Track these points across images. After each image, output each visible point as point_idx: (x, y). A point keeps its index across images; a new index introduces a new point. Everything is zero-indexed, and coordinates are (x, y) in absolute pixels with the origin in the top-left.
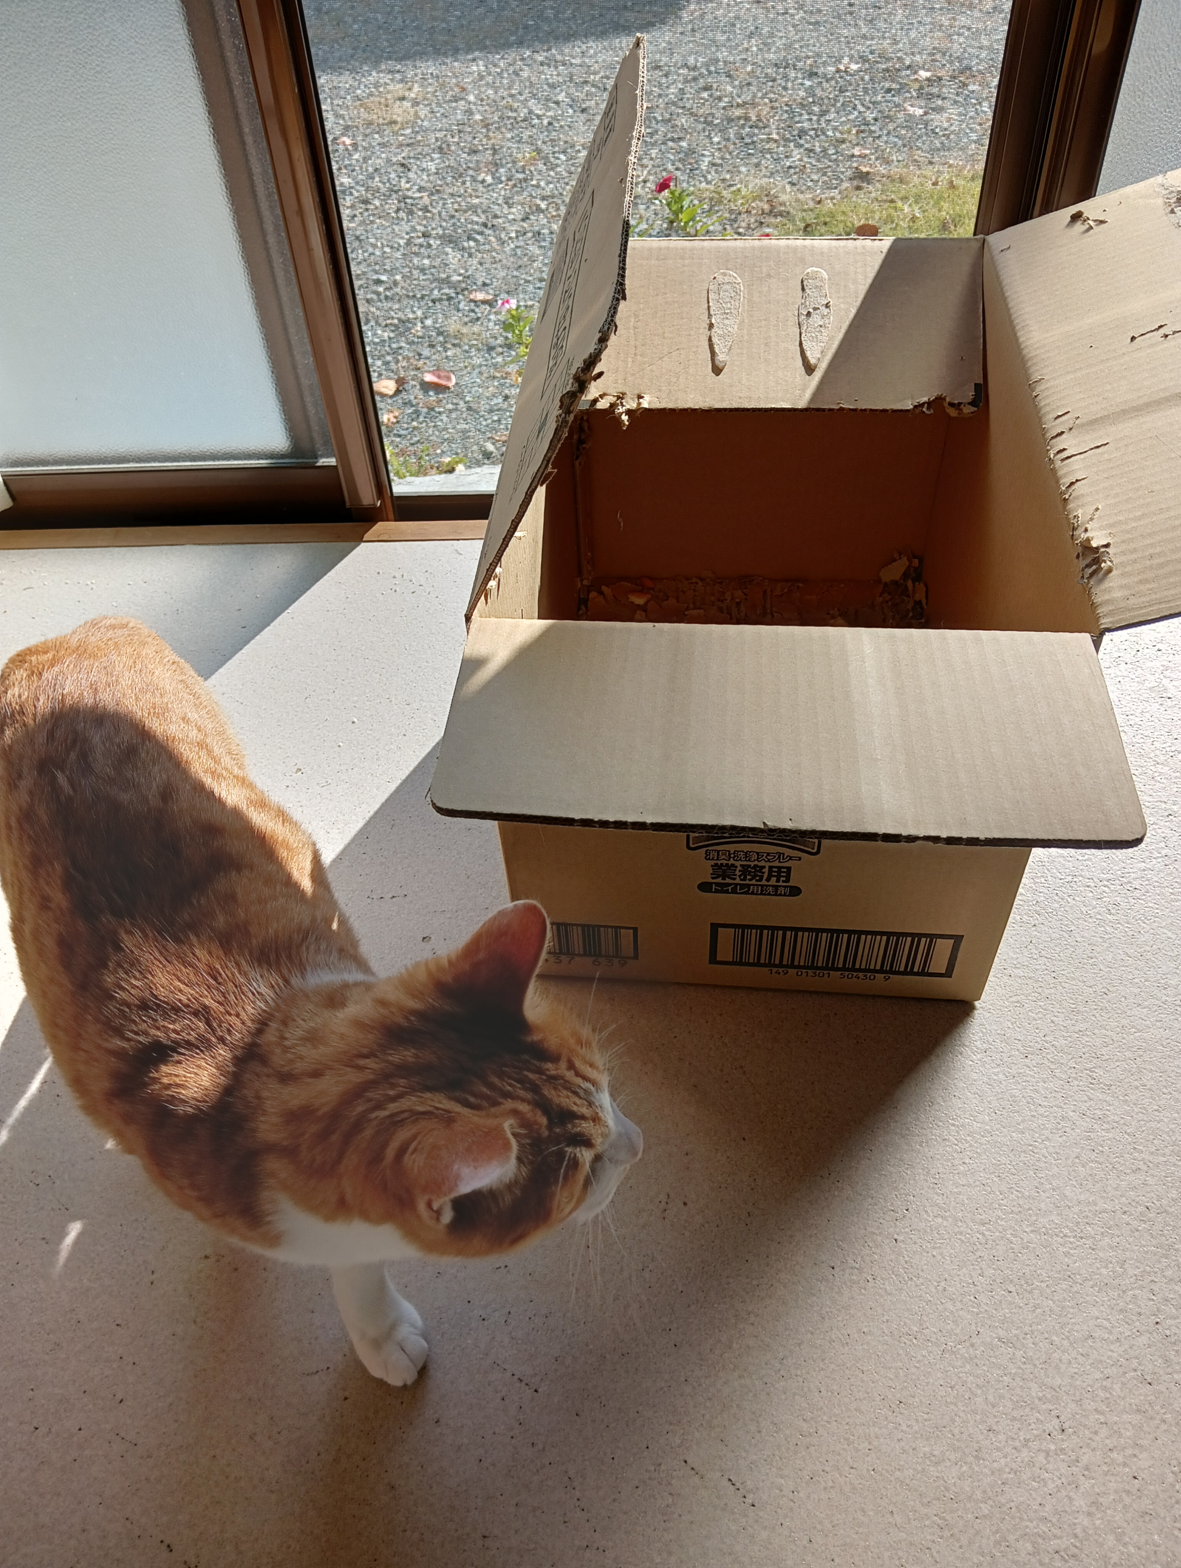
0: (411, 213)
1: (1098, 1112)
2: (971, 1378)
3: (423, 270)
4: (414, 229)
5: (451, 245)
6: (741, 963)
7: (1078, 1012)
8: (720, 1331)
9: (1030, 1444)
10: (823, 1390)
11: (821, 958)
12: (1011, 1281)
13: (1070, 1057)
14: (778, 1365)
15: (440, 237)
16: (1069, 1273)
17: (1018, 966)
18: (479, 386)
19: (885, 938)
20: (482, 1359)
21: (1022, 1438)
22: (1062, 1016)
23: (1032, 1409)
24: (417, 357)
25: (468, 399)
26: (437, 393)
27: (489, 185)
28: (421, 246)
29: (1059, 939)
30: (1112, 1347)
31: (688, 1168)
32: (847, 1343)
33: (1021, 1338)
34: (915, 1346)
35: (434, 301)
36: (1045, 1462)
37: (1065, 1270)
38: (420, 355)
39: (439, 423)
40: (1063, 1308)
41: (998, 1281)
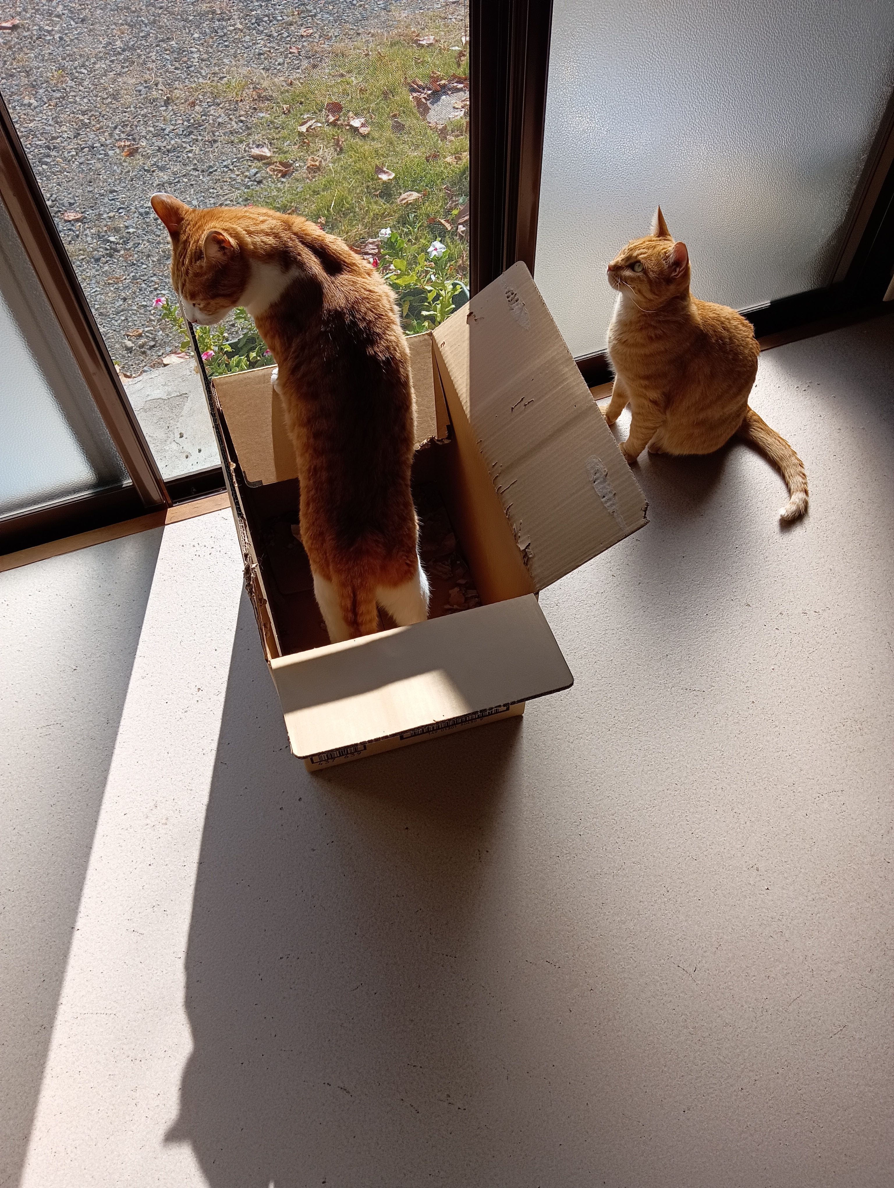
9: (657, 901)
21: (653, 901)
23: (654, 887)
27: (36, 108)
32: (574, 887)
33: (641, 859)
34: (601, 878)
36: (665, 906)
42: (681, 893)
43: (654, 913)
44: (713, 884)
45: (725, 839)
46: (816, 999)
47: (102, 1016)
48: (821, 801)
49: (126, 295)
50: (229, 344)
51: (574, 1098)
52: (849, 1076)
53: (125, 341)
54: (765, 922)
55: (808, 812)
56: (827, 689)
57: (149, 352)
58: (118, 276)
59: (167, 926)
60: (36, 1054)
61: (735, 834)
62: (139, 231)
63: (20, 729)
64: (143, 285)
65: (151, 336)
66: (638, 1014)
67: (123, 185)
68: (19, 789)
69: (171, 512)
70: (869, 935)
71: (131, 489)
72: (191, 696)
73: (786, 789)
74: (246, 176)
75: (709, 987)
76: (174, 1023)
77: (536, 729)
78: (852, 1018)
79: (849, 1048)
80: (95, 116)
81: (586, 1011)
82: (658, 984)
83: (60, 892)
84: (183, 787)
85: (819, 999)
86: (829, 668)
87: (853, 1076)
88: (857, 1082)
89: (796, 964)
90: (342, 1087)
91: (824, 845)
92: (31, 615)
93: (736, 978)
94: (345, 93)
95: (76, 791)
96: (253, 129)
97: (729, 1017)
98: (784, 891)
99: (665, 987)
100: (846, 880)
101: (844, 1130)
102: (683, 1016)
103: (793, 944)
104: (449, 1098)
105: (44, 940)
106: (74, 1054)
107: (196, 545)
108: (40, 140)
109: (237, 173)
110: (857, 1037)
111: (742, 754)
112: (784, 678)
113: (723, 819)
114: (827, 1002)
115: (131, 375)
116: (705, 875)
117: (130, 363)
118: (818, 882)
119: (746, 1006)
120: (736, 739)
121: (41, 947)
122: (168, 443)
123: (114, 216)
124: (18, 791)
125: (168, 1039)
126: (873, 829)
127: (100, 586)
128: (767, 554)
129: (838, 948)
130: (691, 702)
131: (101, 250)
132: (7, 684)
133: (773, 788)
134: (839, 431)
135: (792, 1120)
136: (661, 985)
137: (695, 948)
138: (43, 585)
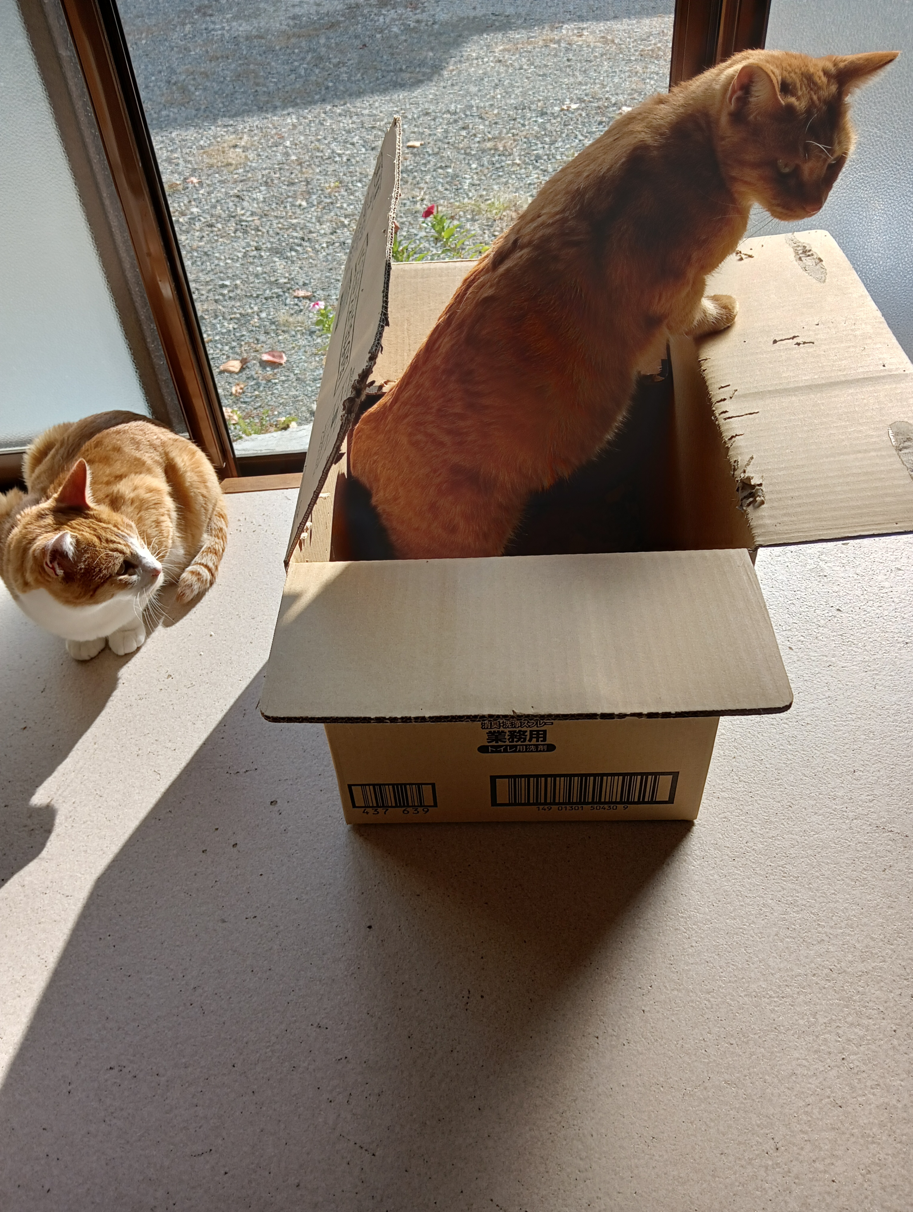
0: (245, 232)
1: (790, 899)
2: (706, 1114)
3: (257, 276)
4: (248, 245)
5: (278, 255)
6: (515, 804)
7: (771, 822)
8: (513, 1095)
9: (753, 1161)
10: (594, 1134)
11: (575, 795)
12: (732, 1036)
13: (767, 857)
14: (559, 1118)
15: (269, 250)
16: (775, 1026)
17: (724, 789)
18: (305, 362)
19: (621, 778)
20: (330, 1133)
21: (746, 1158)
22: (759, 826)
23: (753, 1134)
24: (256, 342)
25: (296, 372)
26: (273, 369)
27: (304, 209)
28: (255, 257)
29: (754, 767)
30: (810, 1081)
31: (483, 969)
32: (610, 1095)
33: (742, 1079)
34: (662, 1092)
35: (266, 299)
36: (765, 1175)
37: (771, 1024)
38: (258, 340)
39: (275, 391)
40: (772, 1053)
41: (722, 1036)
107: (242, 519)
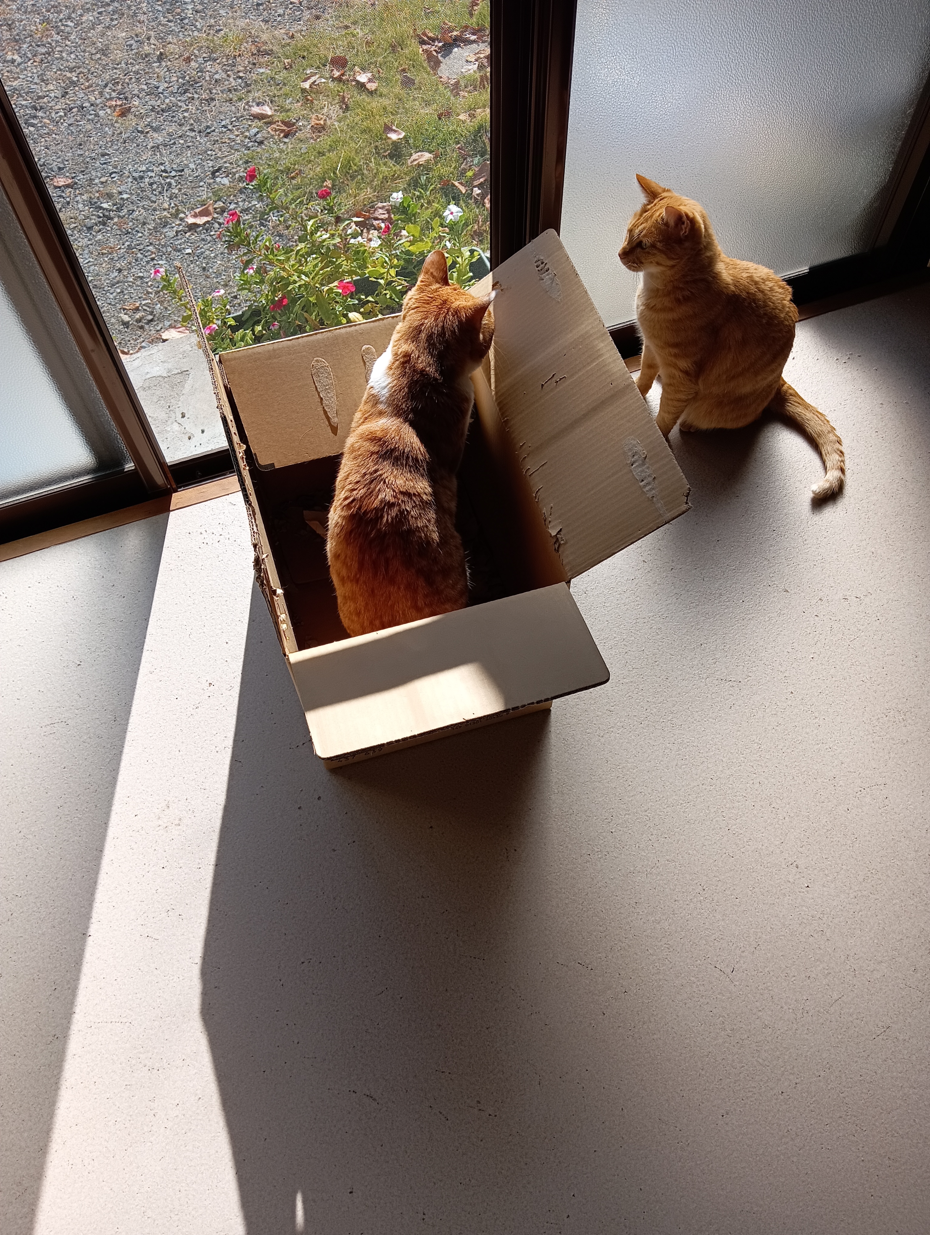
42: (718, 891)
43: (689, 912)
44: (751, 882)
45: (763, 835)
46: (858, 1000)
47: (117, 1024)
48: (863, 795)
49: (122, 265)
50: (233, 318)
51: (608, 1103)
52: (892, 1078)
53: (122, 315)
54: (805, 921)
55: (850, 807)
56: (869, 679)
57: (146, 327)
58: (112, 246)
59: (183, 931)
60: (49, 1065)
61: (773, 830)
62: (134, 197)
63: (23, 728)
64: (139, 255)
65: (148, 309)
66: (674, 1017)
67: (115, 147)
68: (24, 790)
69: (177, 498)
70: (913, 934)
71: (134, 473)
72: (202, 692)
73: (827, 782)
74: (246, 137)
75: (747, 988)
76: (192, 1031)
77: (565, 723)
78: (895, 1019)
79: (893, 1050)
80: (83, 73)
81: (620, 1014)
82: (695, 986)
83: (70, 897)
84: (196, 787)
85: (862, 999)
86: (870, 656)
87: (897, 1078)
88: (902, 1084)
89: (837, 964)
90: (369, 1094)
91: (866, 841)
92: (31, 608)
93: (775, 979)
94: (351, 46)
95: (84, 793)
96: (253, 86)
97: (769, 1018)
98: (825, 889)
99: (702, 988)
100: (890, 877)
101: (888, 1133)
102: (721, 1018)
103: (834, 944)
104: (479, 1105)
105: (54, 947)
106: (88, 1064)
107: (204, 532)
108: (26, 100)
109: (236, 133)
110: (901, 1038)
111: (780, 747)
112: (823, 667)
113: (761, 815)
114: (870, 1003)
115: (129, 351)
116: (742, 873)
117: (127, 339)
118: (861, 879)
119: (786, 1007)
120: (774, 731)
121: (51, 954)
122: (169, 422)
123: (107, 180)
124: (22, 793)
125: (186, 1048)
126: (917, 824)
127: (103, 577)
128: (806, 537)
129: (881, 947)
130: (727, 693)
131: (94, 217)
132: (8, 681)
133: (813, 782)
134: (881, 406)
135: (834, 1124)
136: (697, 986)
137: (733, 947)
138: (42, 576)
